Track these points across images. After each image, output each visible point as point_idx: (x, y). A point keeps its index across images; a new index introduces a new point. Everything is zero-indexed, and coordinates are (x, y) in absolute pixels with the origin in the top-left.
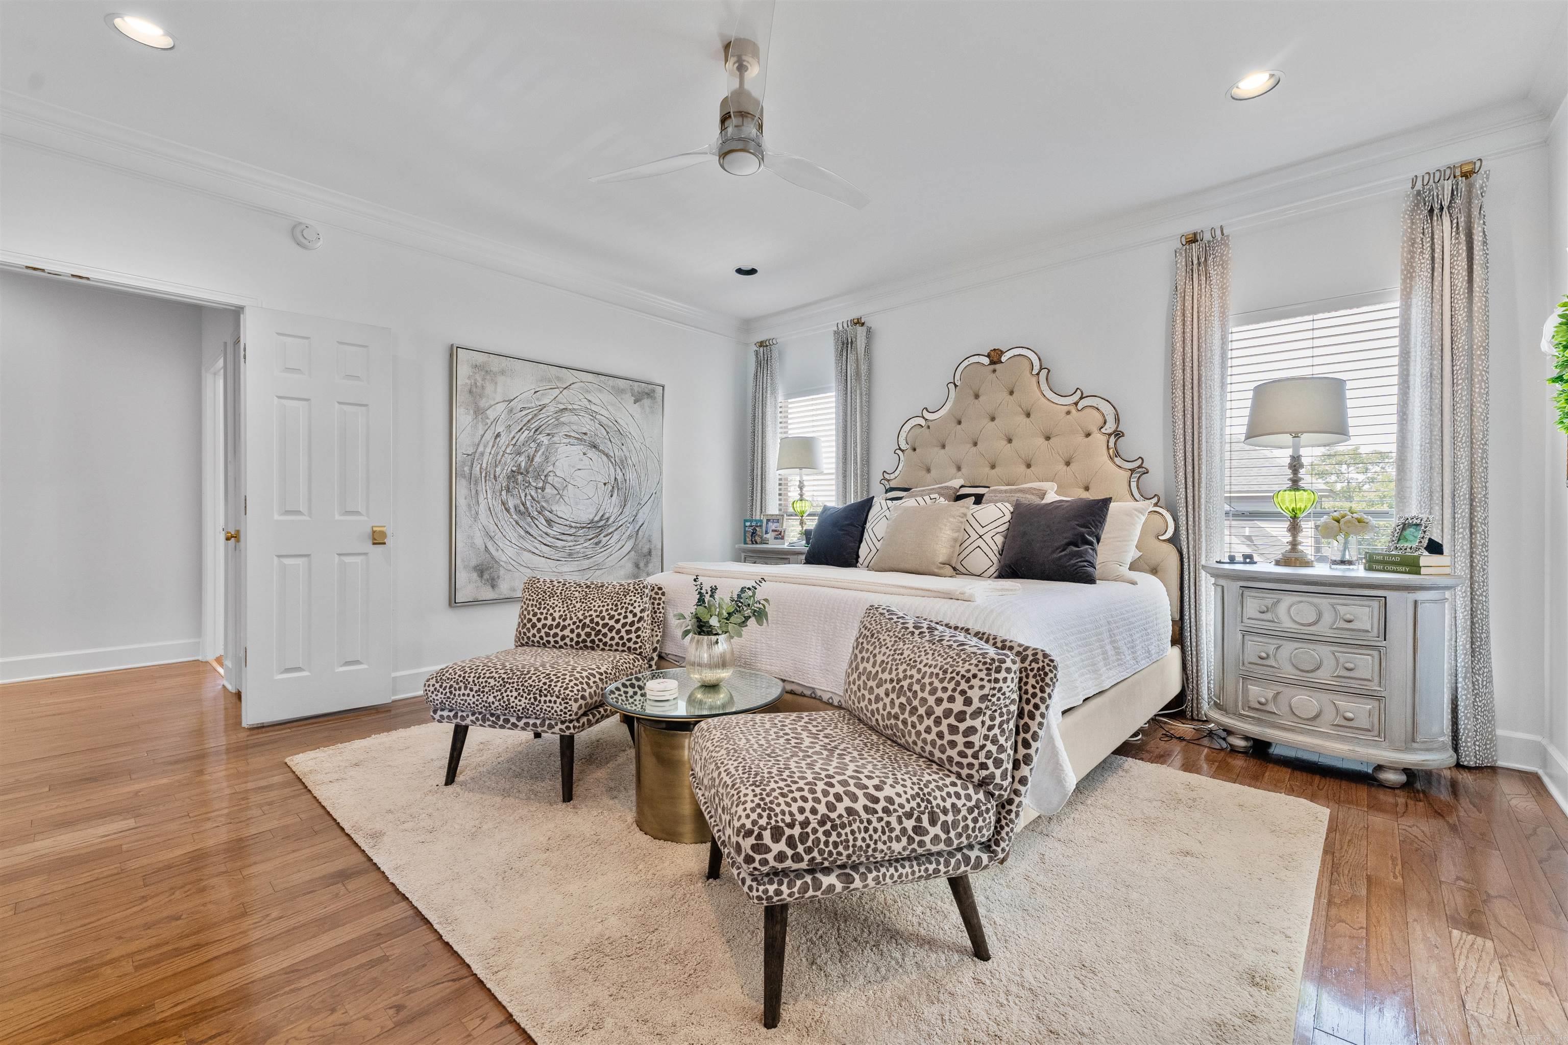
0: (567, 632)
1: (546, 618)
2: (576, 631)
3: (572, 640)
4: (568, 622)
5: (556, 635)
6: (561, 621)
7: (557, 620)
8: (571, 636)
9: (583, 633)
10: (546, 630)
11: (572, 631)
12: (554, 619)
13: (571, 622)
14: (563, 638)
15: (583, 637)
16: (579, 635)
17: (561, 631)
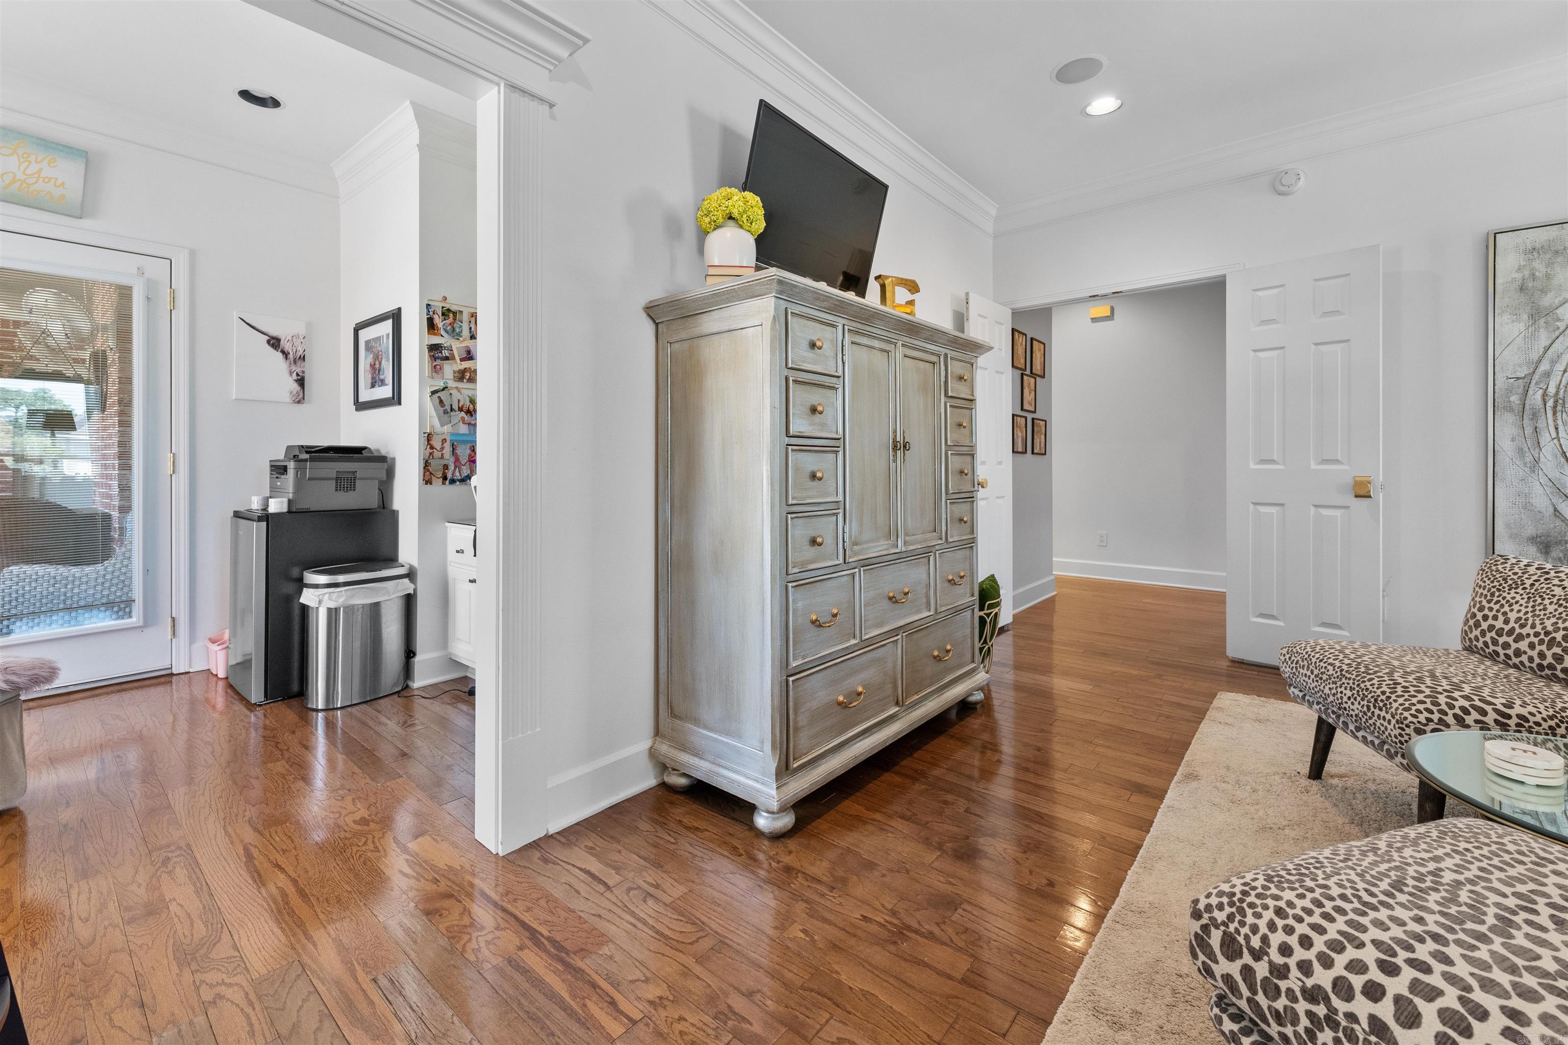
0: (1523, 645)
1: (1495, 618)
2: (1538, 648)
3: (1531, 659)
4: (1527, 630)
5: (1506, 646)
6: (1517, 626)
7: (1512, 624)
8: (1530, 653)
9: (1549, 654)
10: (1493, 634)
11: (1532, 646)
12: (1507, 622)
13: (1532, 632)
14: (1518, 653)
15: (1549, 659)
16: (1542, 655)
17: (1515, 641)
